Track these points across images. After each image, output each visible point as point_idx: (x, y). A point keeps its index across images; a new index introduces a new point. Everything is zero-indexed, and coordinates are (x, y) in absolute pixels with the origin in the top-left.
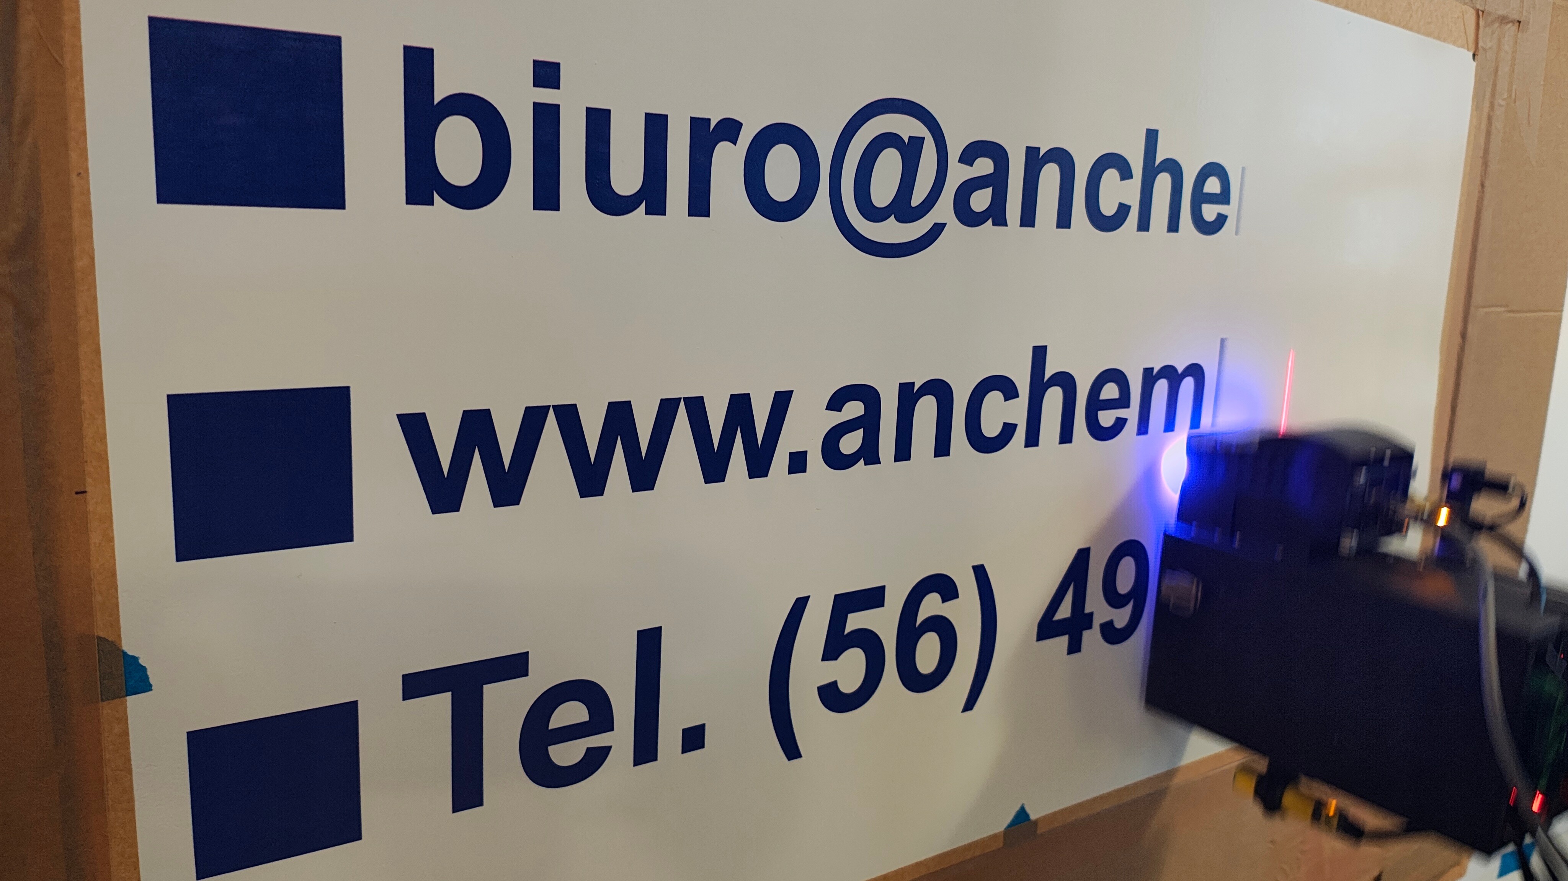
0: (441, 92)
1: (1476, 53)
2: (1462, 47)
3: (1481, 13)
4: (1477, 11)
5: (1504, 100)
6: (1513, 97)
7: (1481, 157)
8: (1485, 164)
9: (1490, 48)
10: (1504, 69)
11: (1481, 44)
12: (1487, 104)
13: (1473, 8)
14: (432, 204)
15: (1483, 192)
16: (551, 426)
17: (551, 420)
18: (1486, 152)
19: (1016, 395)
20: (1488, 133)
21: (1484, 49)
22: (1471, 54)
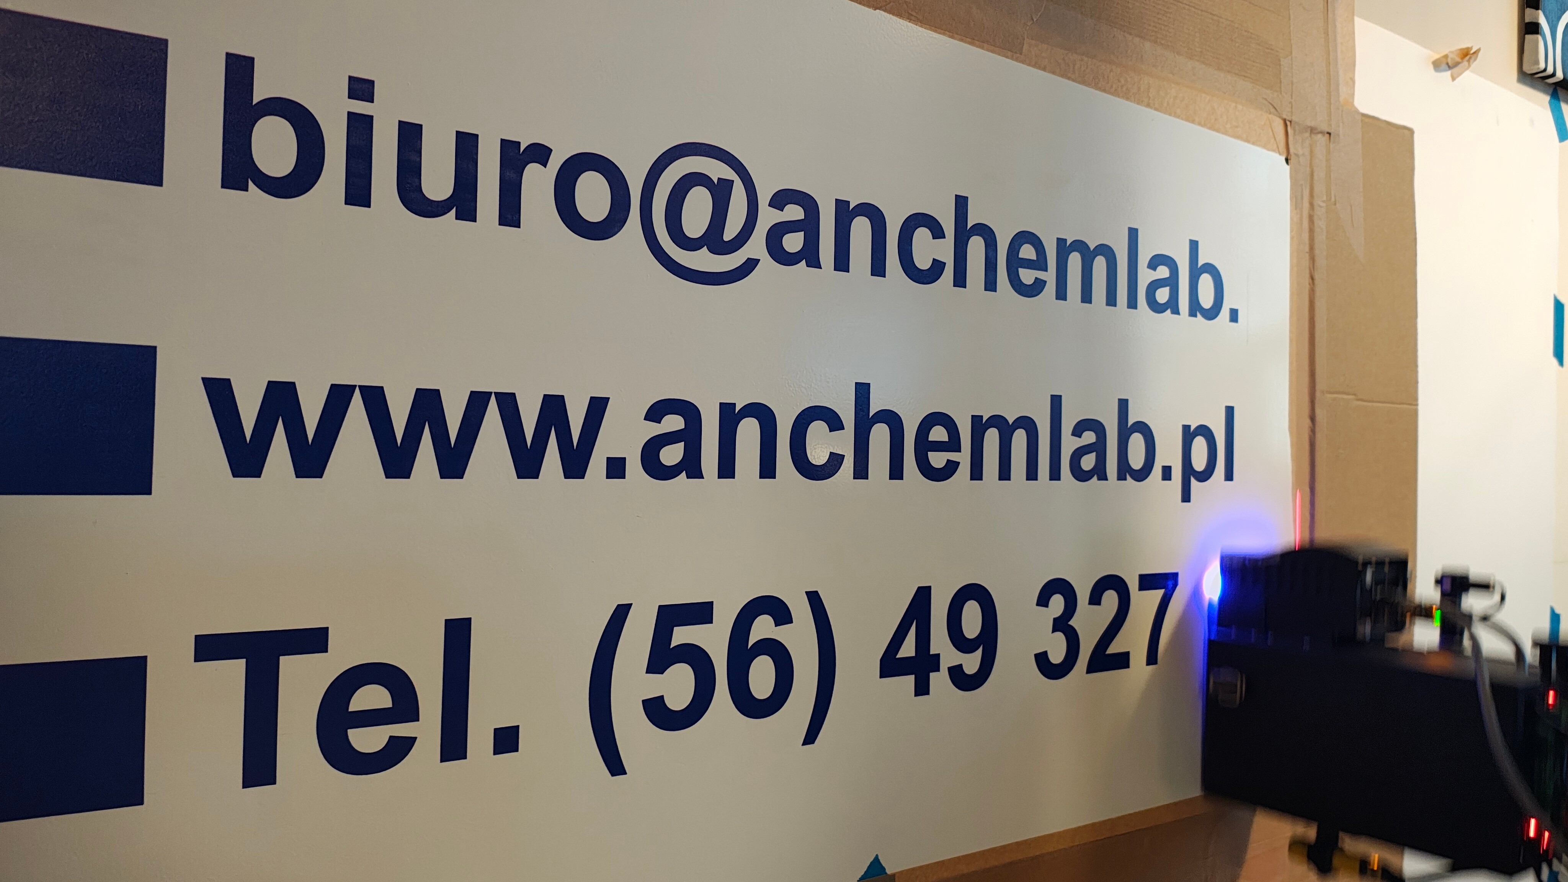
0: (259, 94)
1: (1289, 158)
2: (1274, 151)
3: (1288, 123)
4: (1285, 121)
5: (1324, 202)
6: (1333, 199)
7: (1307, 252)
8: (1313, 259)
9: (1303, 155)
10: (1320, 174)
11: (1292, 150)
12: (1306, 205)
13: (1280, 117)
14: (247, 190)
15: (1313, 283)
16: (357, 406)
17: (357, 399)
18: (1312, 248)
19: (842, 428)
20: (1311, 231)
21: (1297, 155)
22: (1283, 158)
